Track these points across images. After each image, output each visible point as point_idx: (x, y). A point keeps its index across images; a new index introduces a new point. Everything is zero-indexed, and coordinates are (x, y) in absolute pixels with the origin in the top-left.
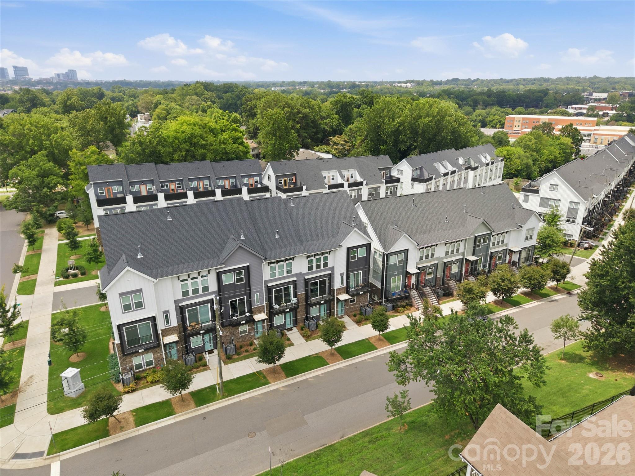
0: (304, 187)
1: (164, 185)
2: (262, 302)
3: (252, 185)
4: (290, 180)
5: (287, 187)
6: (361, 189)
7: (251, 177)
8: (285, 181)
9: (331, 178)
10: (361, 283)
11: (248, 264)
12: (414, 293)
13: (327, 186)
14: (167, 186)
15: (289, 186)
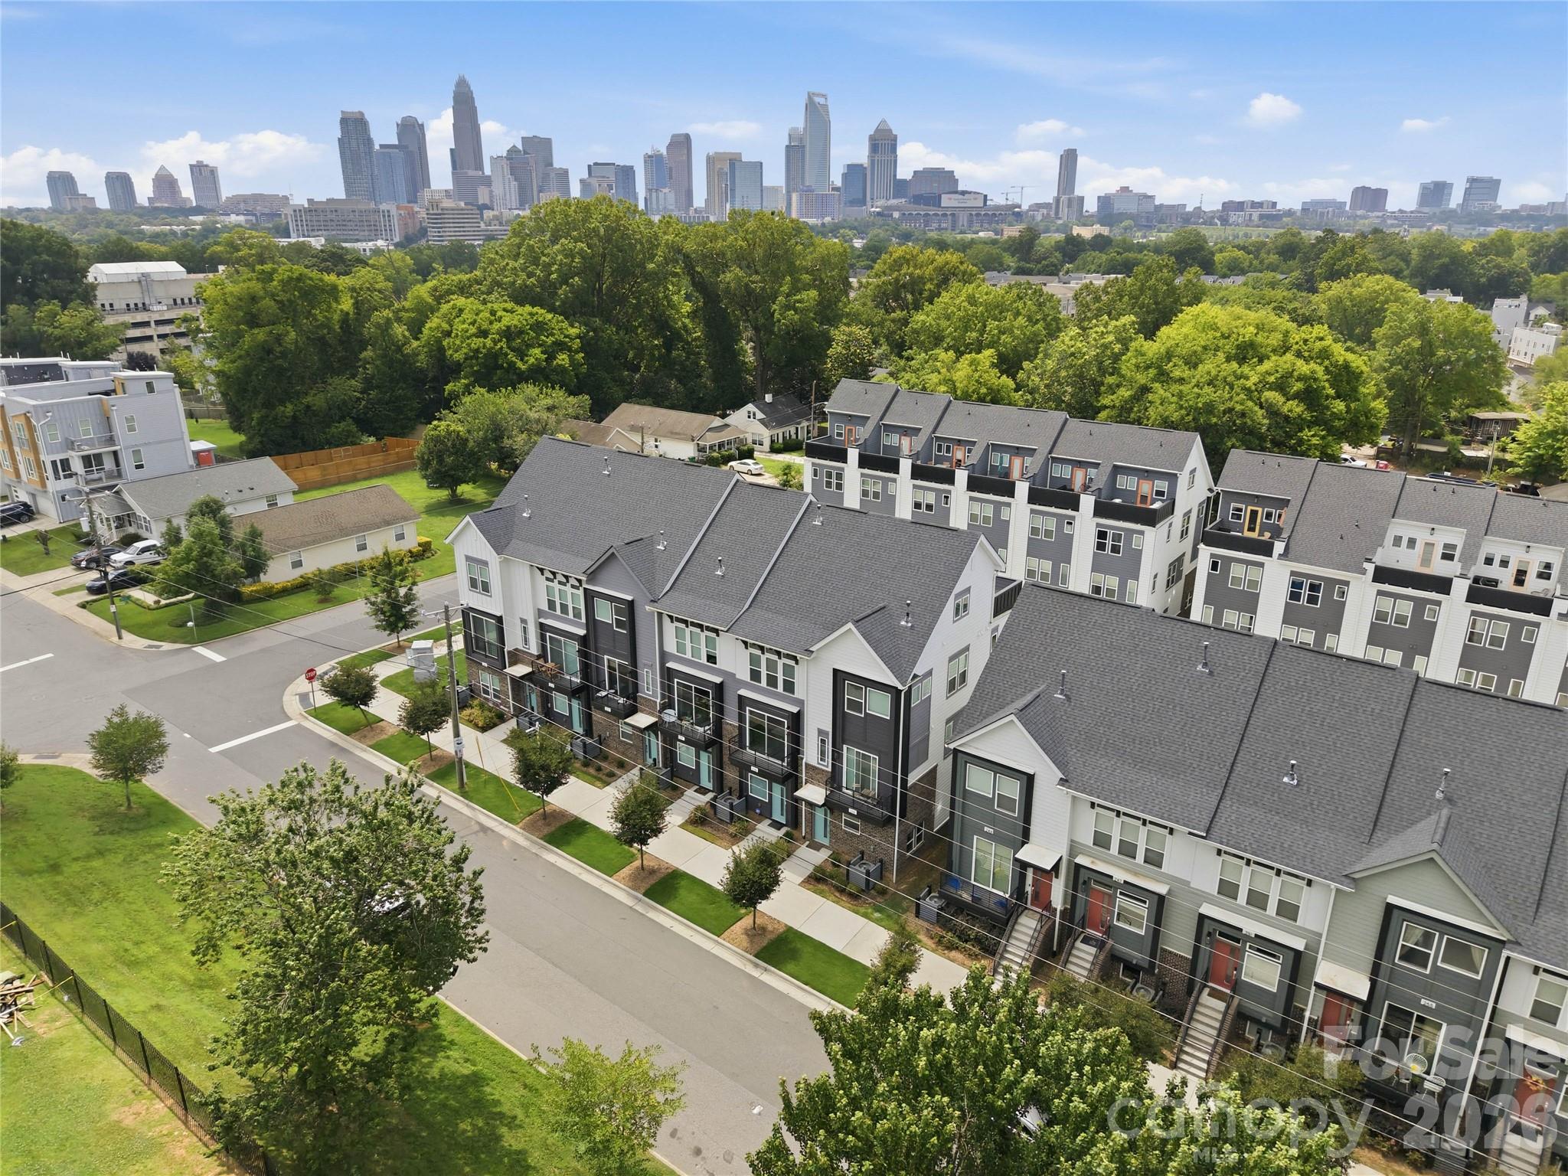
0: (1279, 547)
1: (944, 446)
2: (654, 695)
3: (1144, 498)
4: (1269, 516)
5: (1254, 535)
6: (1537, 625)
7: (1146, 478)
8: (1254, 514)
9: (1439, 551)
10: (874, 789)
11: (630, 598)
12: (1027, 926)
13: (1370, 568)
14: (948, 448)
15: (1261, 534)
